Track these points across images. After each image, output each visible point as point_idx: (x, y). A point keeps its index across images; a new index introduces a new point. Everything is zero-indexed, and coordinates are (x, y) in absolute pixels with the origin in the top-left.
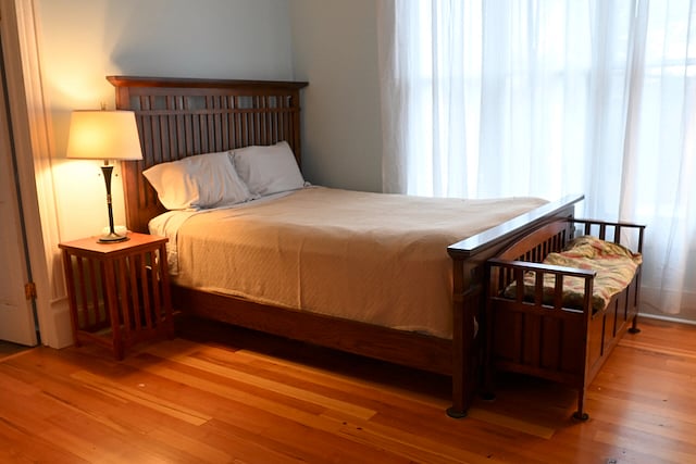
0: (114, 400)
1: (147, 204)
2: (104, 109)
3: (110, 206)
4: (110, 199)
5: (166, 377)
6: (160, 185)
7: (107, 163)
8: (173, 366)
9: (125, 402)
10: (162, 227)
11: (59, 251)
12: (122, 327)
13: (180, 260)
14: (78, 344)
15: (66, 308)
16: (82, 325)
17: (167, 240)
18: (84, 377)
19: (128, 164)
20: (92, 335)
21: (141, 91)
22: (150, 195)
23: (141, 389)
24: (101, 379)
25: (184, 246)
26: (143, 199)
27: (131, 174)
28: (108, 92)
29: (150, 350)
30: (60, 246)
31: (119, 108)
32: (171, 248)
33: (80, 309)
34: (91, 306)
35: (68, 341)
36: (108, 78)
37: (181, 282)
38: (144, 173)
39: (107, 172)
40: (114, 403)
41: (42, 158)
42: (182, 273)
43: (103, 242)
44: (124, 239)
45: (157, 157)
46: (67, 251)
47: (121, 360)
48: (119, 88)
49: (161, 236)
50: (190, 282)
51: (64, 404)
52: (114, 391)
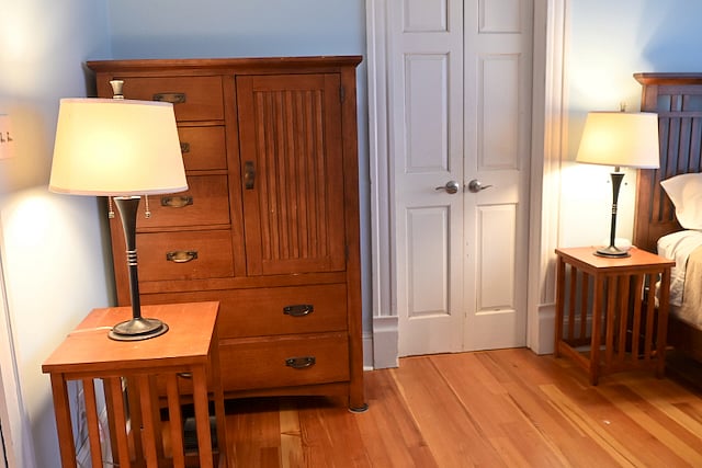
0: (573, 429)
1: (660, 218)
2: (623, 111)
3: (614, 216)
4: (615, 209)
5: (638, 421)
6: (680, 199)
7: (618, 170)
8: (650, 410)
9: (583, 435)
10: (671, 248)
11: (555, 256)
12: (602, 348)
13: (686, 290)
14: (558, 355)
15: (553, 315)
16: (565, 336)
17: (674, 264)
18: (551, 391)
19: (644, 172)
20: (571, 349)
21: (672, 89)
22: (666, 209)
23: (605, 427)
24: (568, 401)
25: (694, 275)
26: (656, 213)
27: (646, 183)
28: (634, 91)
29: (630, 383)
30: (556, 251)
31: (643, 110)
32: (678, 274)
33: (566, 319)
34: (578, 319)
35: (549, 349)
36: (635, 75)
37: (683, 315)
38: (662, 183)
39: (617, 180)
40: (571, 432)
41: (553, 160)
42: (686, 305)
43: (601, 255)
44: (624, 255)
45: (683, 165)
46: (563, 259)
47: (595, 385)
48: (646, 86)
49: (669, 258)
50: (695, 317)
51: (524, 416)
52: (575, 418)
